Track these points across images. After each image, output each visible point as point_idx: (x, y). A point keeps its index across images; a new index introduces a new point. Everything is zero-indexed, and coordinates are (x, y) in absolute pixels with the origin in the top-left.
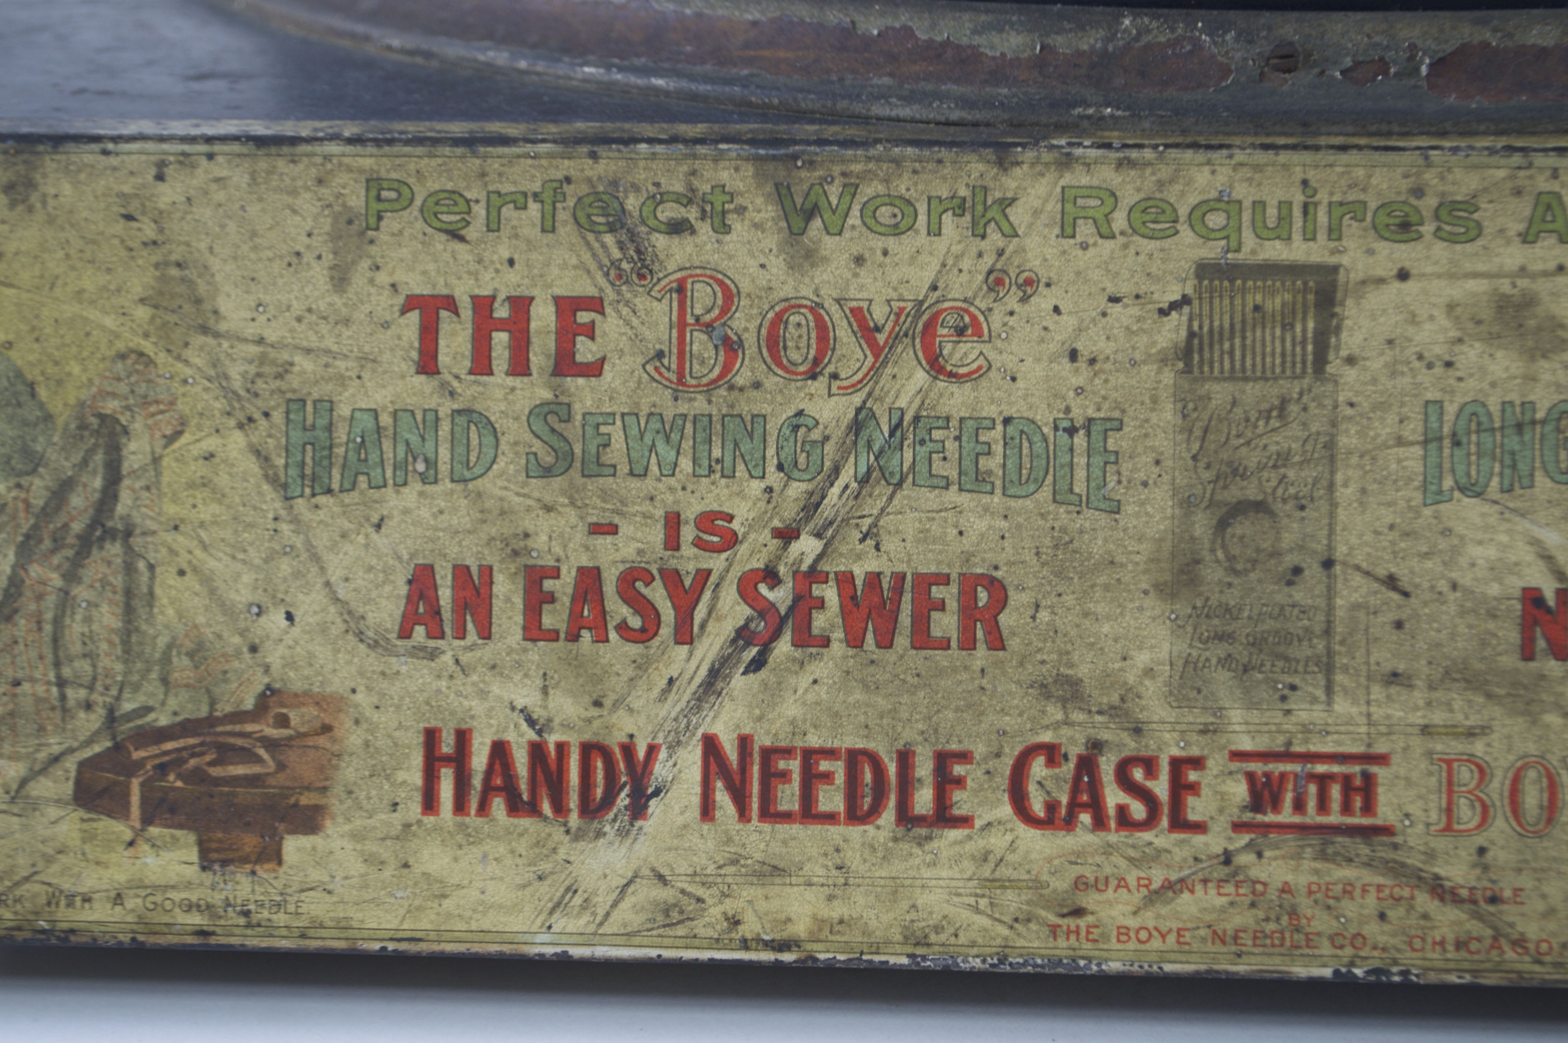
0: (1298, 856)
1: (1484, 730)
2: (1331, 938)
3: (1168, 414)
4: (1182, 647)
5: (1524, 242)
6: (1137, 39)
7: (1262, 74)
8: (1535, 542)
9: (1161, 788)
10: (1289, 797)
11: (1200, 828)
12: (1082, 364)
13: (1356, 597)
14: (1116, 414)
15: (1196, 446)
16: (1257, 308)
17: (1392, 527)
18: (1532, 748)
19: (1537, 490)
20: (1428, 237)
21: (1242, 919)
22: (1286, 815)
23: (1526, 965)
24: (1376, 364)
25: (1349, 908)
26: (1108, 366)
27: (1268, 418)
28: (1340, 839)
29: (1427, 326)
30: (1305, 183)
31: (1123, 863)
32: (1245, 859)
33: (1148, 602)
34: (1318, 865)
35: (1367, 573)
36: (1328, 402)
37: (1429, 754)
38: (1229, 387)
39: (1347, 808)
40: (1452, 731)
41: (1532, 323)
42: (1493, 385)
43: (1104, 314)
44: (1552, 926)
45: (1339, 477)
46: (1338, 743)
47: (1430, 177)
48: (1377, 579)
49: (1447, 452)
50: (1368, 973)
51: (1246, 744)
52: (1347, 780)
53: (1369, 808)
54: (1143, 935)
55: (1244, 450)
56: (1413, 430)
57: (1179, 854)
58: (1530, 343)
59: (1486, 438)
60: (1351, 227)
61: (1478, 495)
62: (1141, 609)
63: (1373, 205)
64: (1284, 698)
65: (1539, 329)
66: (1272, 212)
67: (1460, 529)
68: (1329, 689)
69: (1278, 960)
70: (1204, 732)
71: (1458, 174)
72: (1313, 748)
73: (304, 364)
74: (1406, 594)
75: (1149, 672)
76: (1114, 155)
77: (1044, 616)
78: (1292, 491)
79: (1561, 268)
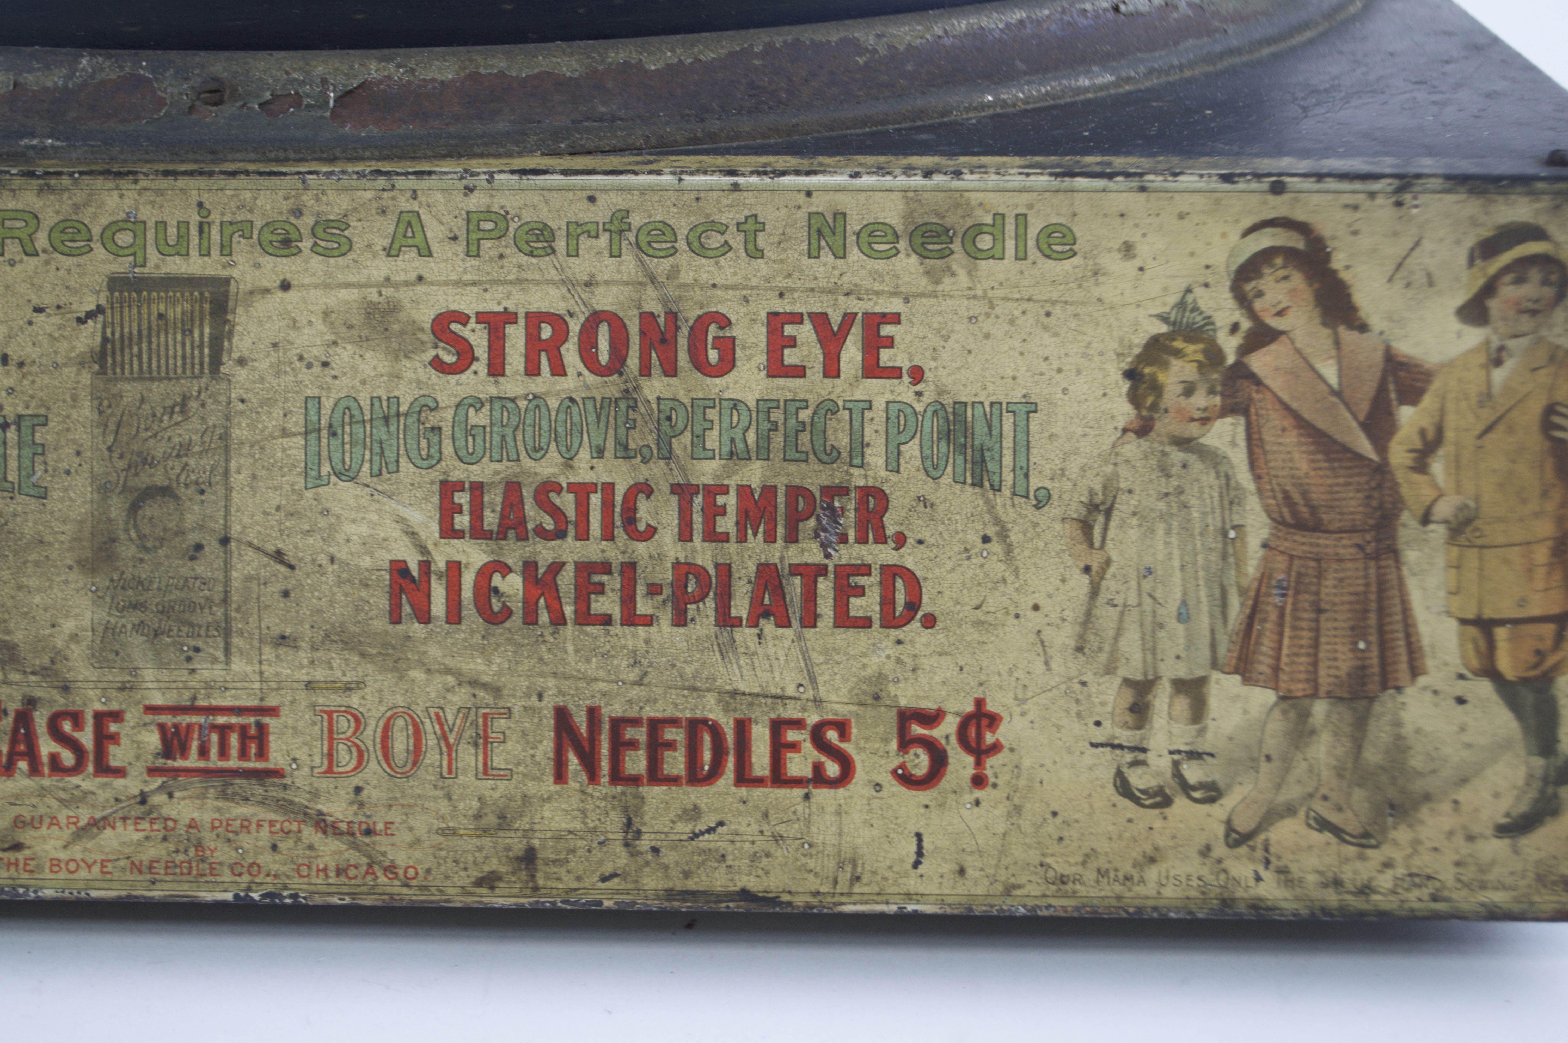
0: (203, 797)
1: (360, 685)
2: (231, 867)
3: (86, 411)
4: (102, 615)
5: (389, 255)
6: (92, 76)
7: (192, 108)
8: (401, 520)
9: (86, 738)
10: (195, 745)
11: (120, 772)
12: (12, 368)
13: (249, 570)
14: (42, 411)
15: (110, 439)
16: (161, 316)
17: (278, 508)
18: (400, 700)
19: (402, 474)
20: (306, 252)
21: (155, 851)
22: (193, 761)
23: (396, 888)
24: (263, 365)
25: (246, 841)
26: (34, 369)
27: (172, 413)
28: (237, 781)
29: (306, 331)
30: (200, 205)
31: (55, 804)
32: (159, 799)
33: (72, 576)
34: (220, 804)
35: (258, 549)
36: (223, 399)
37: (314, 706)
38: (138, 386)
39: (243, 754)
40: (332, 686)
41: (396, 327)
42: (363, 382)
43: (30, 323)
44: (418, 854)
45: (233, 465)
46: (236, 698)
47: (307, 198)
48: (266, 554)
49: (324, 441)
50: (264, 896)
51: (158, 700)
52: (243, 730)
53: (262, 754)
54: (72, 866)
55: (152, 442)
56: (296, 423)
57: (103, 795)
58: (395, 345)
59: (358, 429)
60: (240, 244)
61: (352, 479)
62: (66, 582)
63: (258, 224)
64: (189, 659)
65: (402, 332)
66: (172, 231)
67: (336, 509)
68: (227, 651)
69: (186, 886)
70: (122, 689)
71: (332, 195)
72: (214, 703)
74: (292, 567)
75: (74, 637)
76: (36, 182)
78: (193, 477)
79: (420, 278)
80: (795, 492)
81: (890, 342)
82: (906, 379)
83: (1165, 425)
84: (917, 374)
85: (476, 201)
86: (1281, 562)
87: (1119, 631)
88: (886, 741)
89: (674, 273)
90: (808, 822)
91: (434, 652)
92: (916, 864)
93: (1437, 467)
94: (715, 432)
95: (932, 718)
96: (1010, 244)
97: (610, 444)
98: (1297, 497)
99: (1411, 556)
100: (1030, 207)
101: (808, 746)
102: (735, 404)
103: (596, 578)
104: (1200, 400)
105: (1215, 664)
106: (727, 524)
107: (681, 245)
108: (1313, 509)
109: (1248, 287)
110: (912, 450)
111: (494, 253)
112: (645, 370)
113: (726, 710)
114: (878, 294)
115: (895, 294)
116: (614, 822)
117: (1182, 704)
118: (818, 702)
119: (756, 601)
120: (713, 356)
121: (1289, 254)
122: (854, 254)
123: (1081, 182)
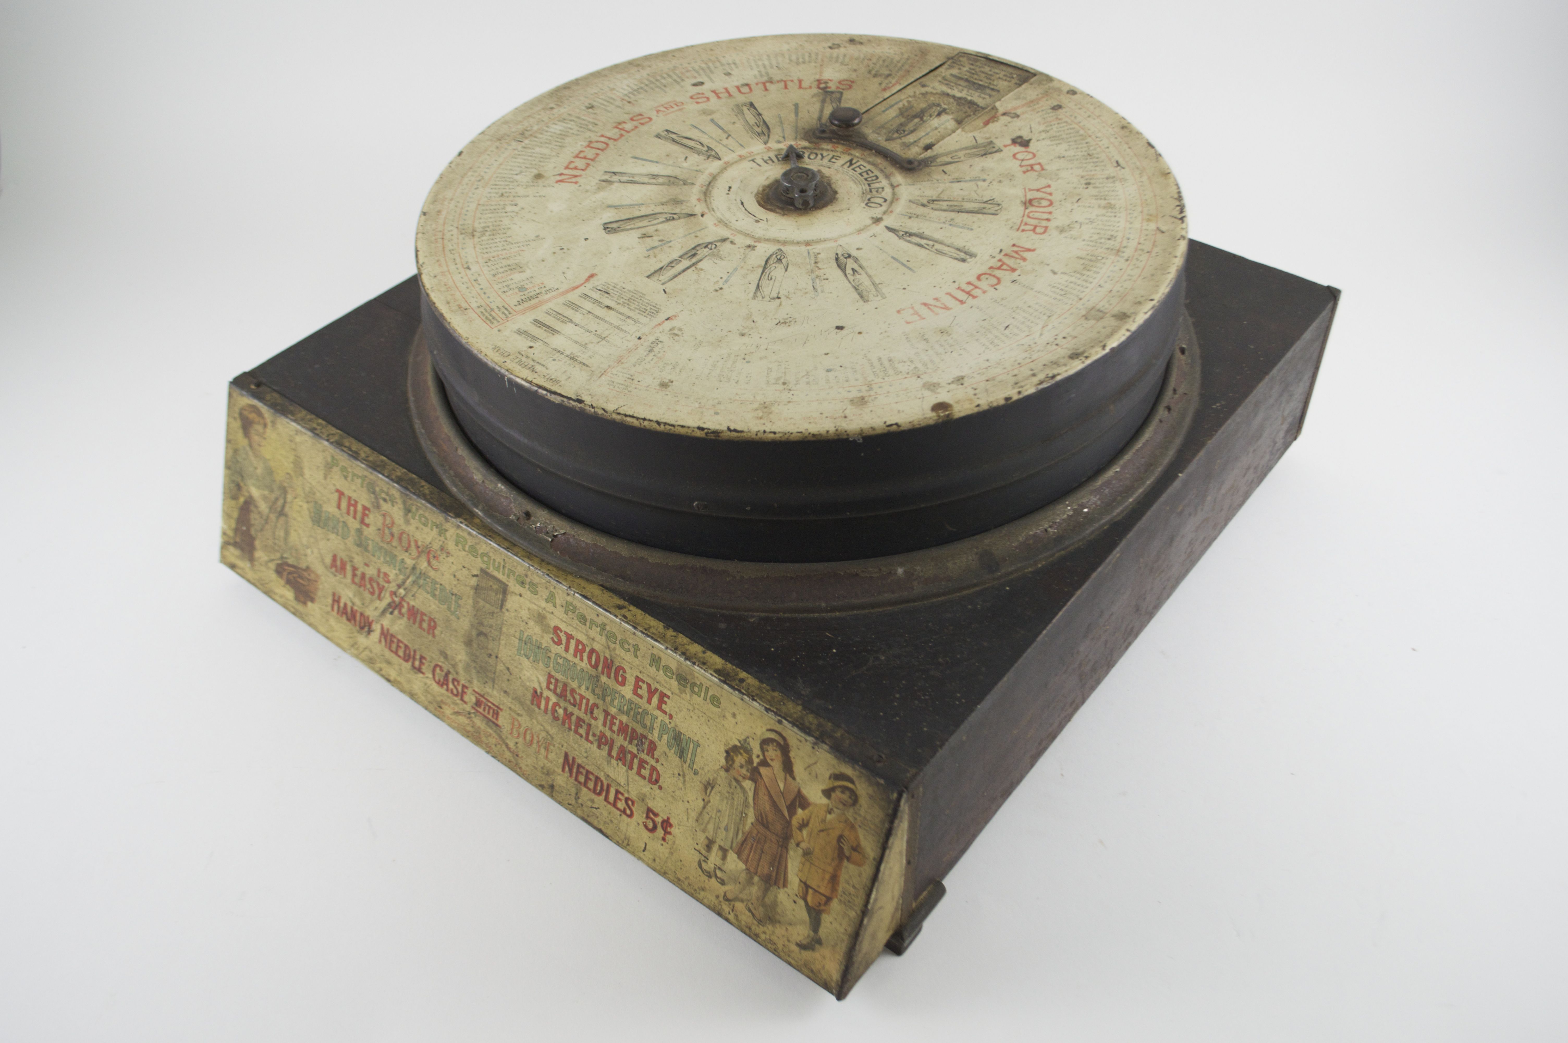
0: (483, 721)
1: (521, 716)
2: (486, 744)
3: (470, 601)
4: (467, 659)
5: (546, 602)
6: (498, 493)
8: (538, 678)
9: (460, 689)
10: (483, 707)
11: (465, 703)
12: (456, 579)
13: (501, 668)
14: (461, 596)
15: (475, 613)
16: (491, 586)
17: (510, 656)
18: (530, 726)
19: (540, 665)
20: (527, 589)
21: (470, 729)
22: (481, 711)
24: (513, 614)
25: (490, 740)
26: (461, 583)
27: (490, 615)
28: (490, 722)
29: (524, 611)
30: (504, 560)
31: (450, 702)
32: (473, 715)
33: (462, 645)
34: (486, 726)
35: (504, 664)
36: (502, 618)
37: (510, 714)
38: (483, 602)
39: (493, 717)
40: (515, 711)
41: (545, 623)
42: (535, 634)
43: (462, 570)
44: (527, 769)
45: (501, 638)
46: (493, 701)
47: (530, 572)
48: (505, 667)
49: (523, 645)
51: (476, 690)
52: (494, 710)
53: (497, 719)
54: (452, 721)
55: (484, 619)
56: (517, 635)
57: (461, 707)
58: (544, 628)
59: (531, 646)
60: (512, 577)
61: (528, 659)
62: (460, 645)
63: (517, 574)
64: (485, 684)
65: (546, 625)
66: (497, 563)
67: (523, 665)
68: (493, 687)
70: (469, 682)
71: (535, 575)
72: (489, 699)
73: (318, 494)
74: (511, 674)
75: (460, 661)
76: (468, 530)
77: (443, 635)
78: (492, 635)
79: (552, 613)
80: (634, 730)
81: (666, 703)
82: (668, 716)
83: (733, 772)
84: (671, 717)
85: (569, 599)
86: (755, 832)
87: (708, 822)
88: (643, 813)
89: (614, 649)
90: (620, 822)
91: (539, 718)
92: (644, 851)
93: (805, 832)
94: (617, 701)
95: (656, 815)
96: (703, 694)
97: (590, 688)
98: (764, 816)
99: (791, 853)
100: (710, 686)
101: (623, 802)
102: (623, 696)
103: (581, 723)
104: (744, 771)
105: (731, 848)
106: (615, 728)
107: (618, 642)
108: (767, 822)
109: (765, 747)
110: (665, 737)
111: (571, 616)
112: (603, 673)
113: (606, 779)
114: (665, 687)
115: (670, 690)
116: (573, 791)
117: (720, 853)
118: (628, 792)
119: (618, 754)
120: (620, 679)
121: (779, 744)
122: (661, 672)
123: (726, 687)
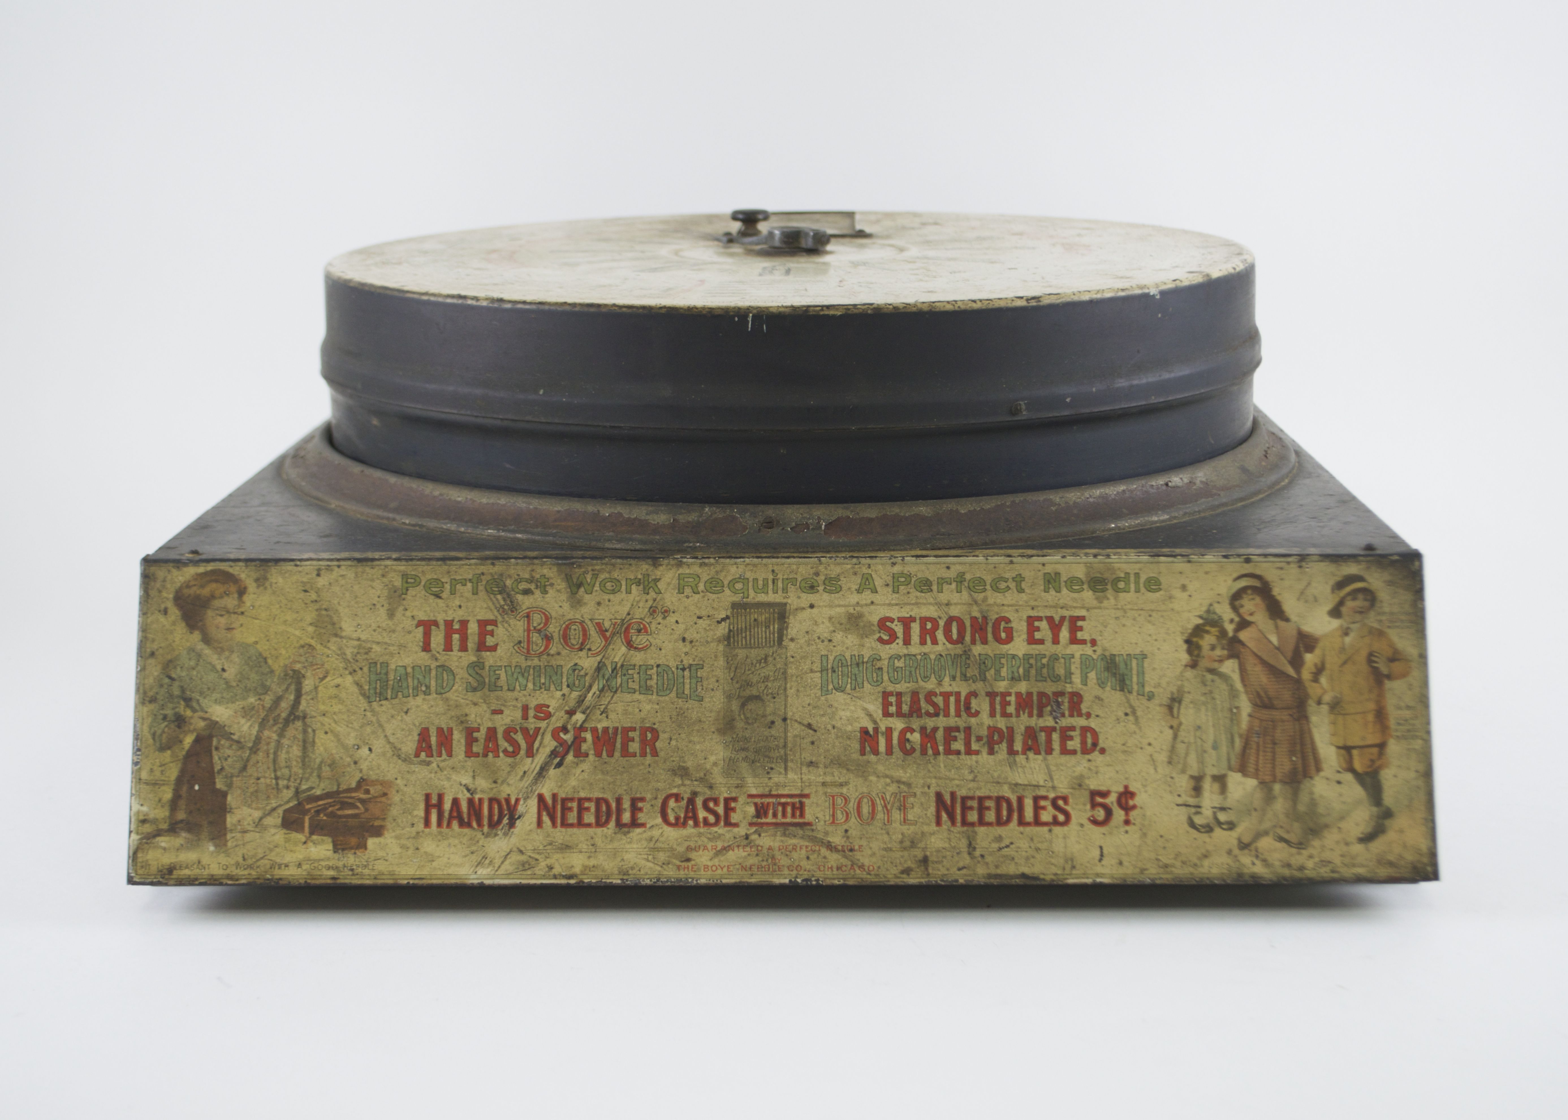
0: (775, 835)
1: (846, 783)
2: (788, 867)
3: (721, 662)
4: (728, 754)
5: (858, 593)
6: (711, 516)
7: (760, 530)
8: (865, 709)
9: (720, 810)
10: (771, 812)
11: (736, 825)
12: (687, 643)
13: (796, 732)
14: (701, 662)
15: (732, 675)
16: (755, 620)
17: (809, 705)
18: (865, 790)
19: (865, 689)
20: (821, 591)
21: (753, 861)
22: (770, 819)
23: (864, 875)
24: (802, 641)
25: (795, 855)
26: (697, 644)
27: (760, 663)
28: (791, 828)
29: (821, 626)
30: (773, 571)
31: (706, 840)
32: (754, 836)
33: (714, 736)
34: (783, 838)
35: (800, 723)
36: (784, 656)
37: (825, 793)
38: (745, 651)
39: (793, 816)
40: (834, 784)
41: (862, 624)
42: (847, 648)
43: (696, 623)
44: (874, 860)
45: (788, 686)
46: (790, 790)
47: (821, 568)
48: (804, 725)
49: (830, 675)
50: (803, 881)
51: (754, 791)
52: (793, 805)
53: (802, 815)
54: (714, 868)
55: (751, 676)
56: (817, 666)
57: (728, 836)
58: (861, 632)
59: (845, 669)
60: (791, 588)
61: (842, 691)
62: (711, 739)
63: (799, 579)
64: (768, 773)
65: (865, 626)
66: (761, 583)
67: (835, 705)
68: (786, 769)
69: (767, 876)
70: (737, 787)
71: (832, 567)
72: (780, 792)
73: (376, 648)
74: (815, 731)
75: (715, 764)
76: (699, 561)
77: (673, 743)
78: (770, 691)
79: (872, 603)
80: (1041, 695)
81: (1081, 629)
82: (1089, 645)
83: (1204, 663)
84: (1094, 642)
85: (897, 569)
86: (1257, 723)
87: (1187, 754)
88: (1085, 805)
89: (985, 599)
90: (1051, 842)
91: (881, 768)
92: (1100, 860)
93: (1323, 680)
94: (1005, 669)
95: (1105, 794)
96: (1132, 586)
97: (958, 674)
98: (1262, 694)
99: (1314, 719)
100: (1140, 569)
101: (1050, 808)
102: (1014, 656)
103: (953, 734)
104: (1218, 652)
105: (1230, 768)
106: (1011, 709)
107: (988, 587)
108: (1270, 698)
109: (1237, 603)
110: (1092, 675)
111: (905, 591)
112: (973, 642)
113: (1013, 792)
114: (1075, 607)
115: (1083, 607)
116: (963, 844)
117: (1216, 786)
118: (1054, 788)
119: (1025, 743)
120: (1003, 635)
121: (1254, 589)
122: (1065, 591)
123: (1162, 559)
